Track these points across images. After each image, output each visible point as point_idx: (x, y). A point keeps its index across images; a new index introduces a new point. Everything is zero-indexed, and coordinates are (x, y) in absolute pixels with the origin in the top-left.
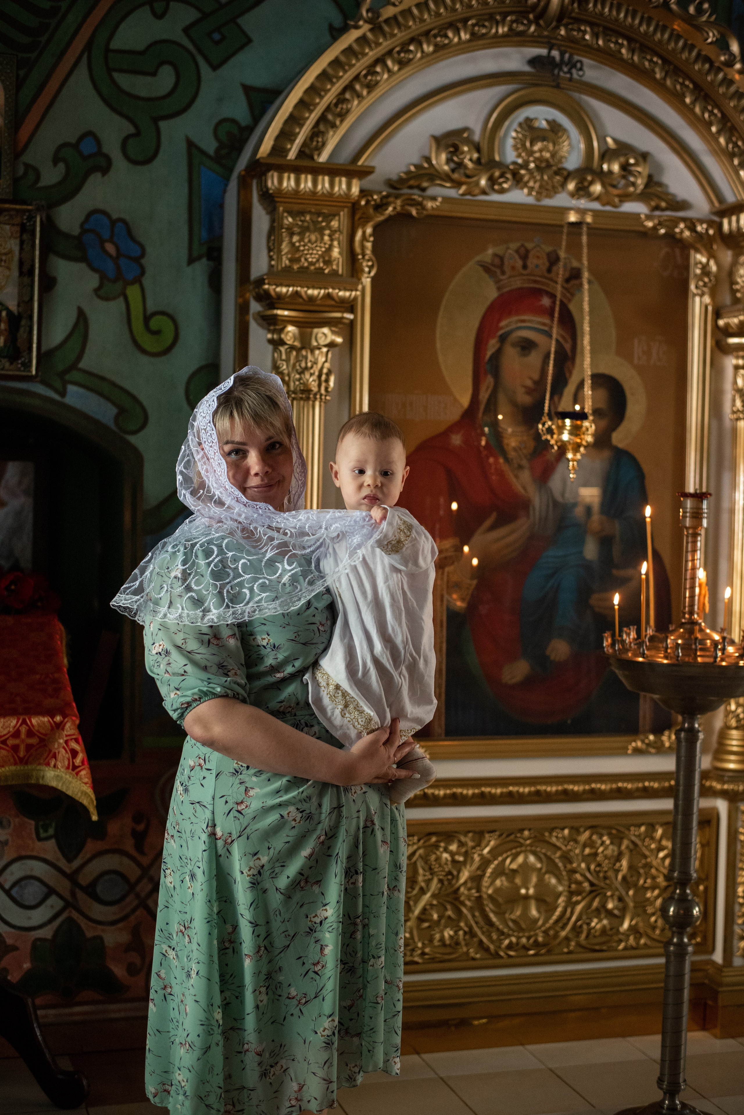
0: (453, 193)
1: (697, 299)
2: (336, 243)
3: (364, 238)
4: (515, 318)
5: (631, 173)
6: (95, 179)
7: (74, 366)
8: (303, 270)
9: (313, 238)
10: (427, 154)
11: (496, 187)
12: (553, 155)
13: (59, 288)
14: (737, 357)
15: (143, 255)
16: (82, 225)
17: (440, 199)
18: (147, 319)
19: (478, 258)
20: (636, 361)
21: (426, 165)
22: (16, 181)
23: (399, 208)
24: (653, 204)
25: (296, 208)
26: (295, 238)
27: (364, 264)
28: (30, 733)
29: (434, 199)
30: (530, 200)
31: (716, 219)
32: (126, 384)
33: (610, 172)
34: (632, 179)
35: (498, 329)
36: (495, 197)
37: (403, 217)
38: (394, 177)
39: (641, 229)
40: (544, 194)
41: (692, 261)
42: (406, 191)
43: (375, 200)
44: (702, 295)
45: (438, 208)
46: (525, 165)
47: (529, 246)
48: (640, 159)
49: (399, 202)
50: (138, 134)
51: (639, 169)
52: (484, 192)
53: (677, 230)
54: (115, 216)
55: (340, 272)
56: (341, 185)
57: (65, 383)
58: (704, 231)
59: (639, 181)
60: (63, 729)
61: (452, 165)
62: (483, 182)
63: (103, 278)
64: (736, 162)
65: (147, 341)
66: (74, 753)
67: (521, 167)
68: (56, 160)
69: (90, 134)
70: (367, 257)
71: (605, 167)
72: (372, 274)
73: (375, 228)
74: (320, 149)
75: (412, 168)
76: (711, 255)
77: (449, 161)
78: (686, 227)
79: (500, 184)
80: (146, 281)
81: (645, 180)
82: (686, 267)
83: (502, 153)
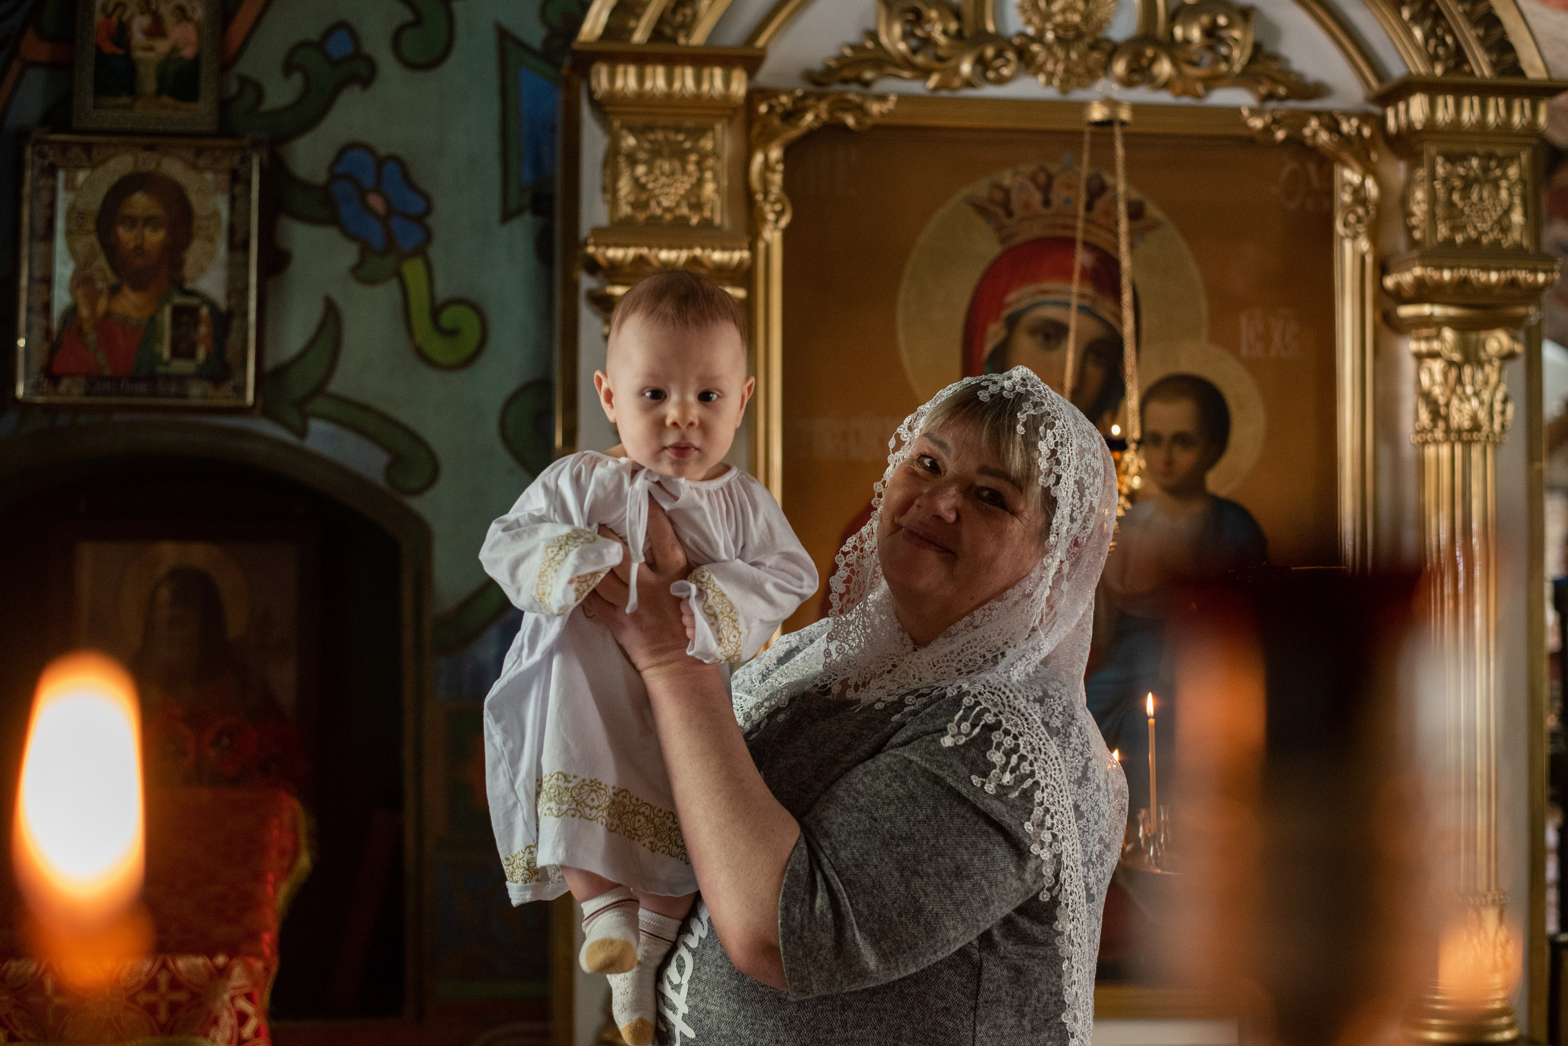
0: (917, 87)
1: (1348, 245)
2: (708, 175)
3: (767, 166)
4: (1033, 288)
5: (1222, 41)
6: (351, 96)
7: (319, 390)
8: (654, 221)
9: (667, 167)
10: (870, 25)
11: (991, 75)
12: (1086, 17)
13: (296, 268)
14: (1418, 339)
15: (428, 210)
16: (331, 168)
17: (893, 98)
18: (436, 312)
19: (966, 191)
20: (1244, 351)
21: (870, 45)
22: (224, 105)
23: (824, 116)
24: (1263, 90)
25: (640, 121)
26: (641, 170)
27: (767, 208)
28: (175, 984)
29: (882, 98)
30: (1051, 93)
31: (1376, 110)
32: (405, 416)
33: (1187, 41)
34: (1224, 50)
35: (1002, 306)
36: (990, 91)
37: (832, 130)
38: (817, 65)
39: (1238, 131)
40: (1074, 80)
41: (1337, 183)
42: (838, 88)
43: (783, 105)
44: (1355, 237)
45: (891, 113)
46: (1039, 38)
47: (1053, 168)
48: (1238, 19)
49: (823, 107)
50: (418, 22)
51: (1236, 34)
52: (969, 84)
53: (1307, 132)
54: (383, 151)
55: (717, 220)
56: (715, 81)
57: (305, 417)
58: (1353, 133)
59: (1236, 53)
60: (229, 978)
61: (914, 43)
62: (966, 68)
63: (366, 250)
64: (1406, 14)
65: (436, 347)
66: (243, 1018)
67: (1032, 40)
68: (289, 67)
69: (343, 26)
70: (772, 198)
71: (1178, 32)
72: (784, 221)
73: (789, 151)
74: (688, 27)
75: (848, 52)
76: (1368, 169)
77: (906, 36)
78: (1321, 125)
79: (997, 70)
80: (435, 252)
81: (1248, 51)
82: (1328, 193)
83: (999, 18)
